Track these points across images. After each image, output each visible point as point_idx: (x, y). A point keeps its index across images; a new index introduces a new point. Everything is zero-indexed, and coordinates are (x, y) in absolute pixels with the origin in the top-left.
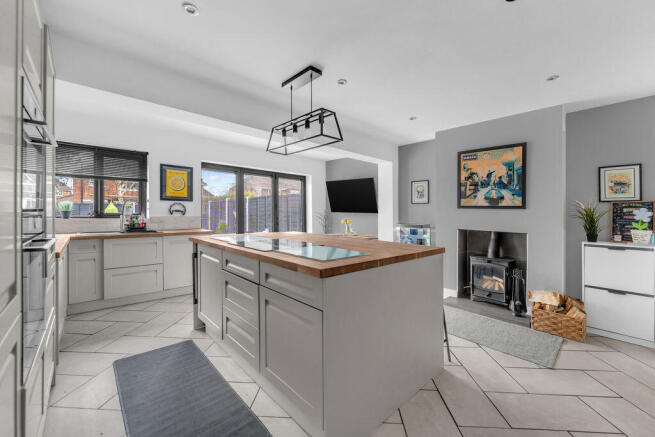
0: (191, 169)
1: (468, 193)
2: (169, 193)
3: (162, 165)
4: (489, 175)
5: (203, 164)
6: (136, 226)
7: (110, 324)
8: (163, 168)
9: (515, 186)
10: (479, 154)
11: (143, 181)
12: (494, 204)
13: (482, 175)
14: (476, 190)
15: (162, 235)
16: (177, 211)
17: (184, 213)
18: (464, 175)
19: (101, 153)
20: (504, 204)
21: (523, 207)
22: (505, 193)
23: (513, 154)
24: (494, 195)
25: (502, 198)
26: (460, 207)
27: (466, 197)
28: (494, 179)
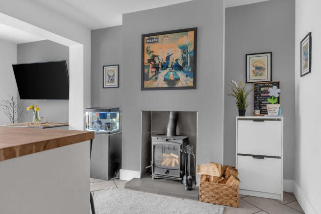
1: (151, 75)
4: (168, 58)
9: (188, 68)
10: (160, 37)
12: (172, 85)
13: (162, 57)
14: (157, 72)
18: (147, 57)
20: (179, 85)
21: (194, 87)
22: (181, 74)
23: (187, 39)
24: (172, 76)
25: (178, 79)
26: (143, 88)
27: (148, 79)
28: (172, 61)
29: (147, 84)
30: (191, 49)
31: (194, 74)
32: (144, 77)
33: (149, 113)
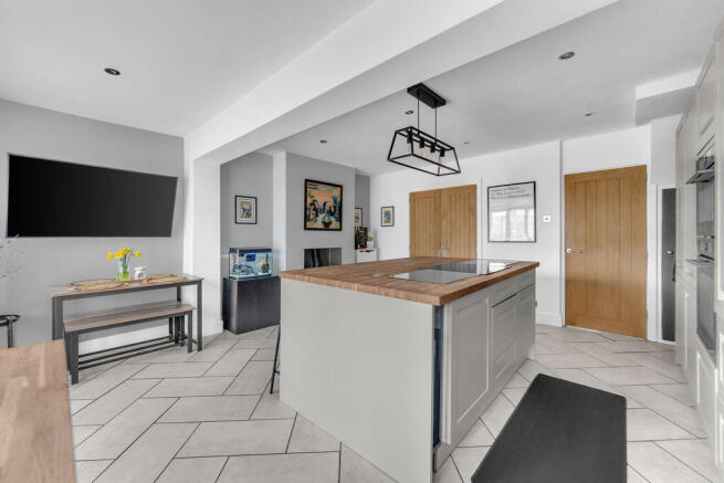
1: (312, 217)
4: (325, 204)
9: (337, 215)
10: (320, 186)
12: (327, 227)
13: (320, 204)
14: (317, 216)
18: (309, 201)
20: (332, 227)
21: (340, 230)
22: (332, 219)
23: (336, 192)
24: (327, 220)
25: (331, 223)
26: (306, 228)
27: (310, 220)
28: (327, 208)
29: (309, 225)
30: (338, 200)
31: (340, 219)
32: (306, 219)
33: (312, 250)
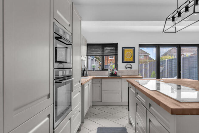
0: (134, 48)
2: (125, 60)
3: (123, 48)
5: (139, 45)
6: (114, 74)
7: (102, 112)
8: (123, 49)
11: (116, 55)
15: (121, 78)
16: (128, 67)
17: (131, 68)
19: (104, 46)
